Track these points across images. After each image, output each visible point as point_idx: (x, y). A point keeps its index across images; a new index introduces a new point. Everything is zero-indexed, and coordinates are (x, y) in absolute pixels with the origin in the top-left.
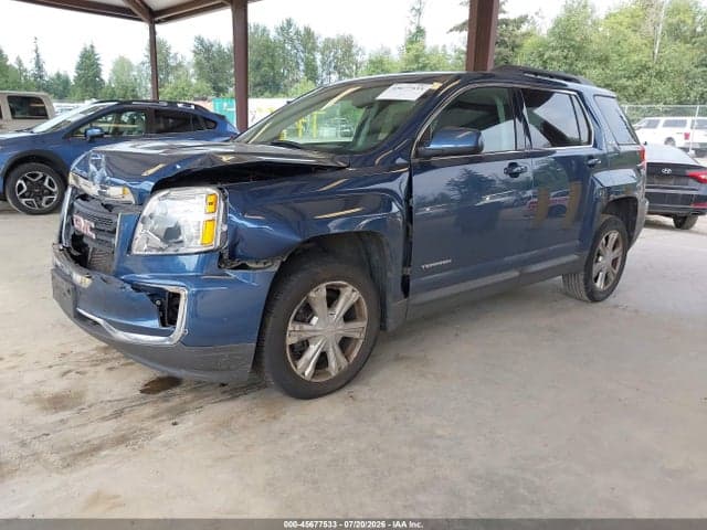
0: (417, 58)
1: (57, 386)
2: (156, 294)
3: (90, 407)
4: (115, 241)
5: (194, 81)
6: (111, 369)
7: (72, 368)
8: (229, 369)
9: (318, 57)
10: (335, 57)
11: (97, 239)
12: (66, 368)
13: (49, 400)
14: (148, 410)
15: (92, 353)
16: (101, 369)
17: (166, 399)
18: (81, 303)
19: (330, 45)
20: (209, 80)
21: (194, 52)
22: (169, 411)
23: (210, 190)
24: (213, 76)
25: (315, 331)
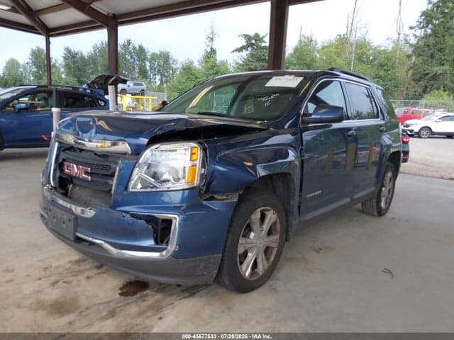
0: (213, 67)
1: (53, 294)
2: (151, 220)
3: (87, 309)
4: (114, 182)
5: (63, 76)
6: (88, 278)
7: (58, 278)
8: (203, 275)
9: (148, 64)
10: (158, 65)
11: (92, 181)
12: (53, 279)
13: (51, 306)
14: (134, 309)
15: (69, 266)
16: (82, 278)
17: (143, 299)
18: (79, 229)
19: (155, 57)
20: (75, 76)
21: (64, 57)
22: (151, 307)
23: (193, 144)
24: (77, 73)
25: (253, 243)
